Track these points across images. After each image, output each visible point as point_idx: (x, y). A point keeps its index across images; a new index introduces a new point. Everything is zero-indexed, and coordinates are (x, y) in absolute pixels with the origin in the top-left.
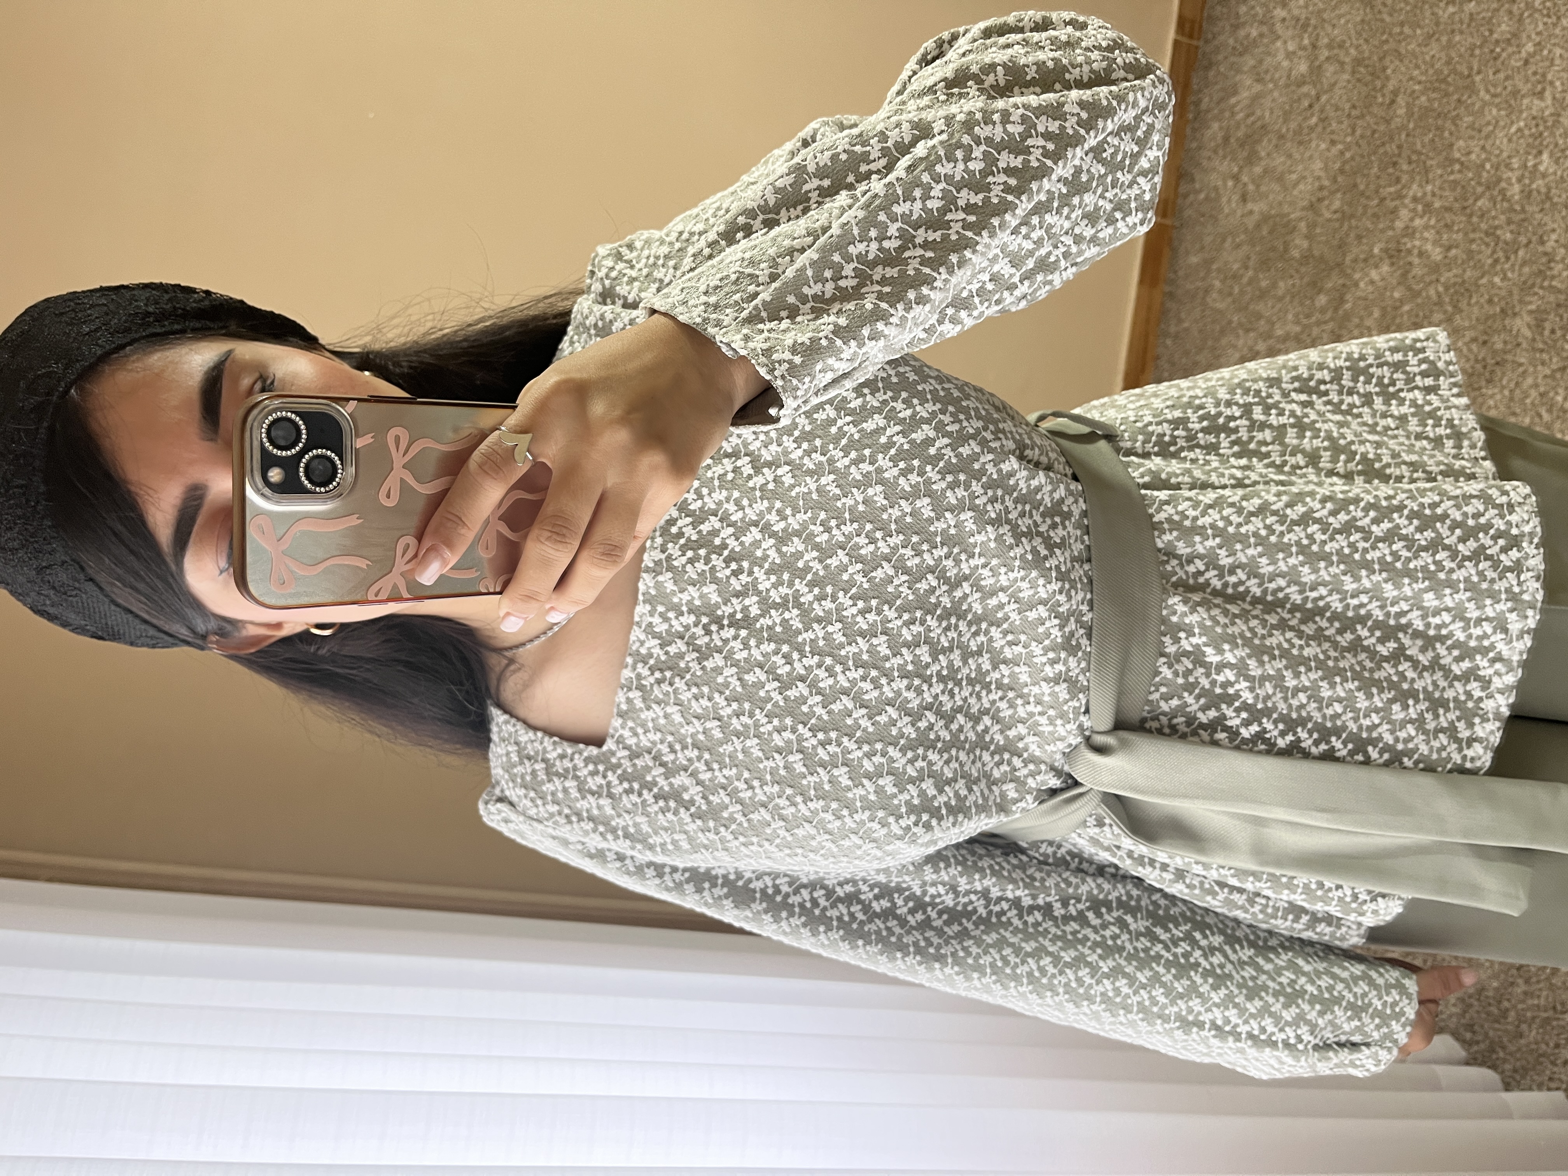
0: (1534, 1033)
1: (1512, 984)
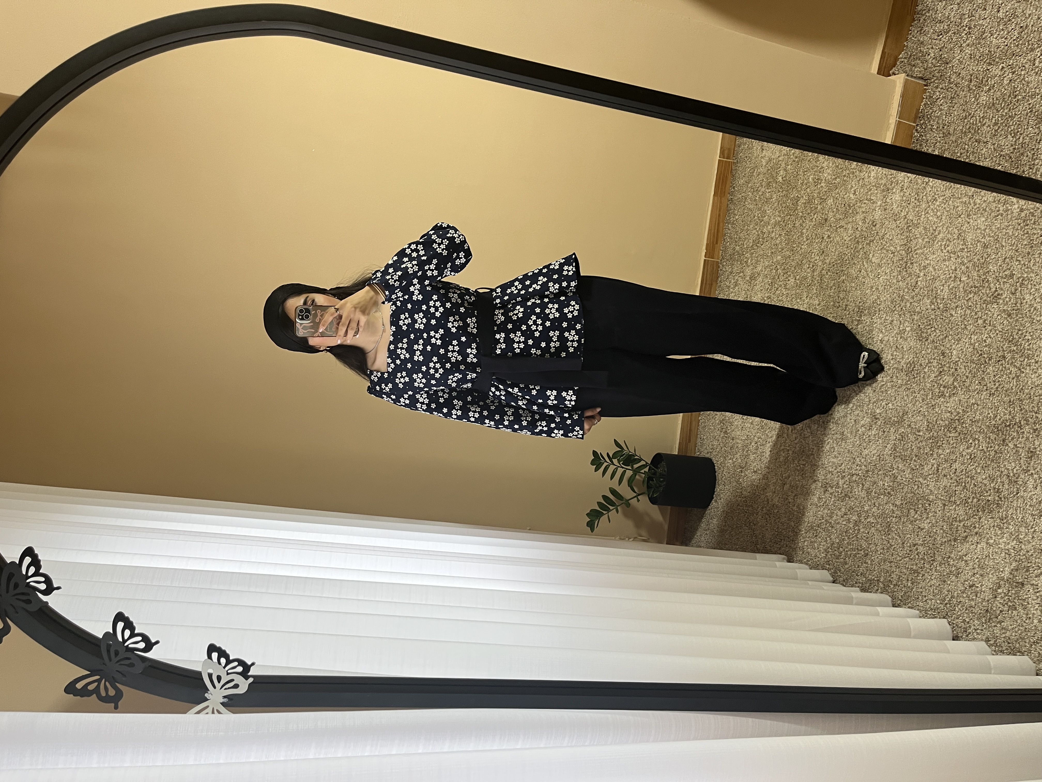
0: (850, 562)
1: (843, 540)
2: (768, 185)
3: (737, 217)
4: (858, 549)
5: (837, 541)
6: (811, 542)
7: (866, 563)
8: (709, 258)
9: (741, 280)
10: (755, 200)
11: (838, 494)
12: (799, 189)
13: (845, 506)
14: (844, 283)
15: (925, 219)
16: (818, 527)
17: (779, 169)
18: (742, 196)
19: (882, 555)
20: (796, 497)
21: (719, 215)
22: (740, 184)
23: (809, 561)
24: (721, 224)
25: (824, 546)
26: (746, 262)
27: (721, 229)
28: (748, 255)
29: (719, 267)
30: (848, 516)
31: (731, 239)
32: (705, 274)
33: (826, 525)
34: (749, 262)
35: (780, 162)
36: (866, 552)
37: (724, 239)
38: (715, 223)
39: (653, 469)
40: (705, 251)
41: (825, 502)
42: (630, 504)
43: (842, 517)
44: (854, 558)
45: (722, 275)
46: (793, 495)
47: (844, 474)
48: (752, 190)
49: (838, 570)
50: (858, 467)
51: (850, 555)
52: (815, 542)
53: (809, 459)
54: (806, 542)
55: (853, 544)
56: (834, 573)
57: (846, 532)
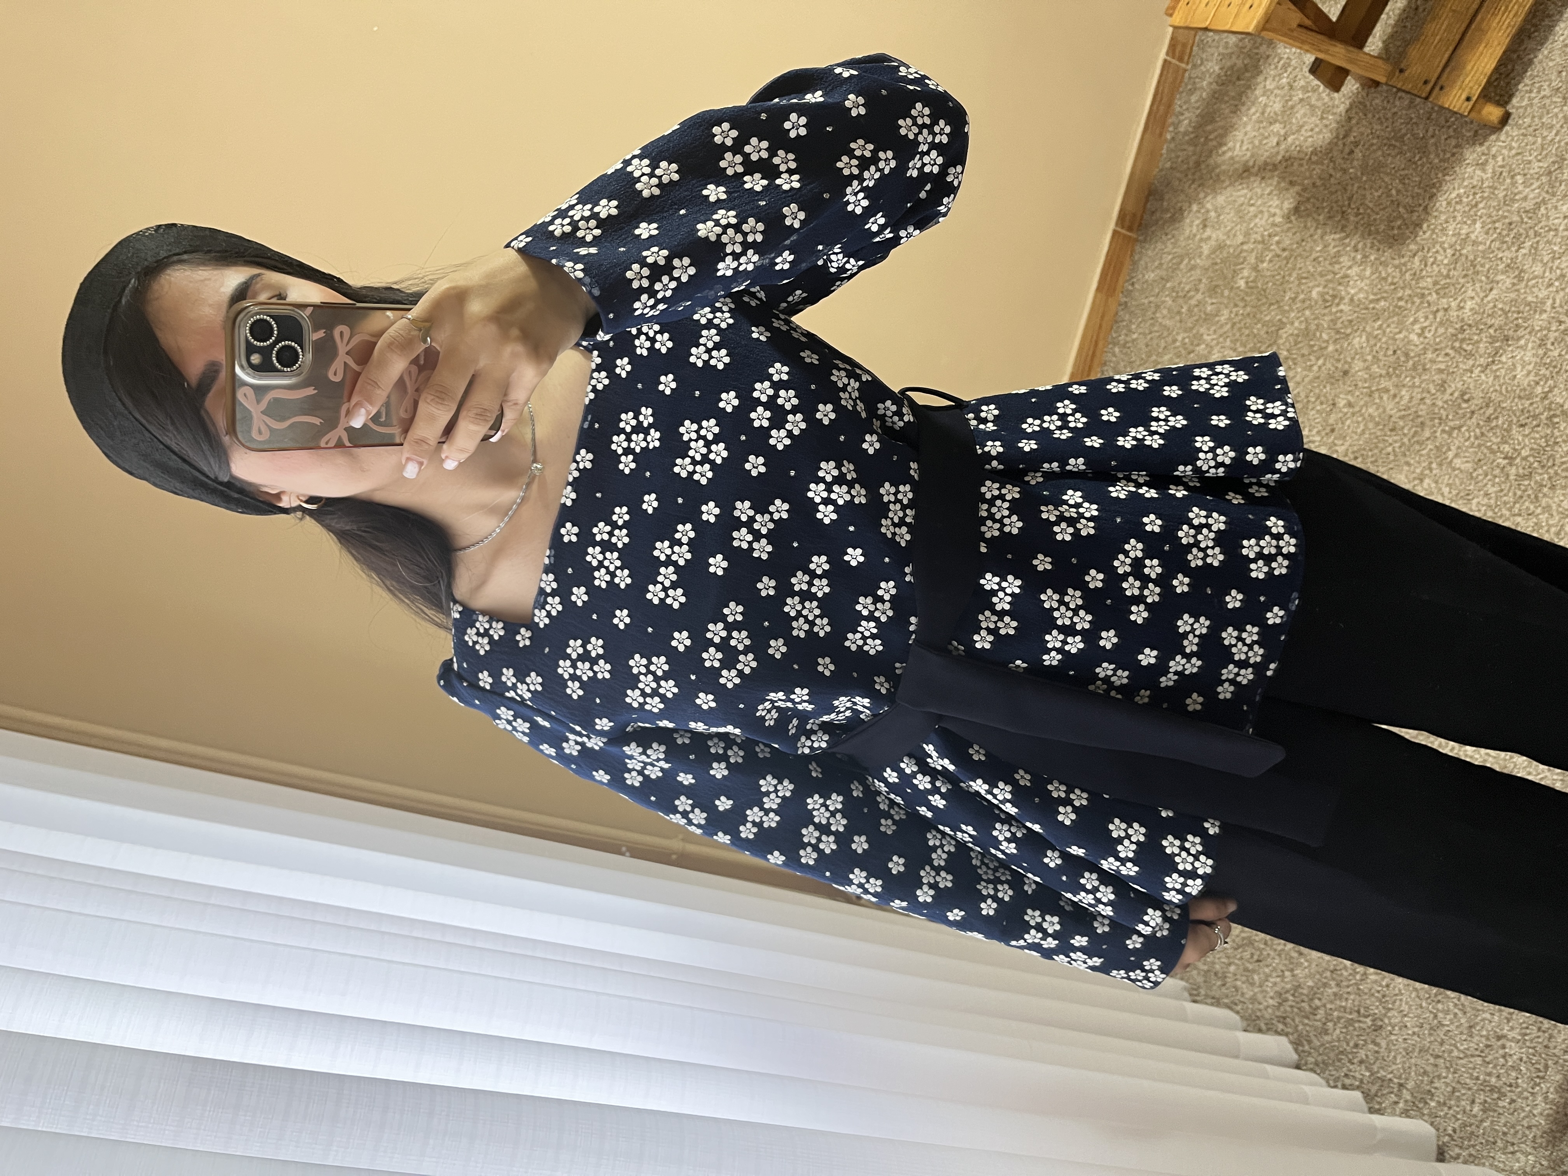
4: (1358, 1012)
5: (1310, 983)
17: (1241, 267)
18: (1150, 302)
19: (1415, 1038)
21: (1100, 326)
23: (1236, 1004)
25: (1275, 984)
36: (1380, 1023)
44: (1345, 1027)
48: (1174, 294)
49: (1308, 1041)
51: (1339, 1019)
52: (1253, 971)
54: (1232, 968)
56: (1302, 1049)
57: (1332, 972)
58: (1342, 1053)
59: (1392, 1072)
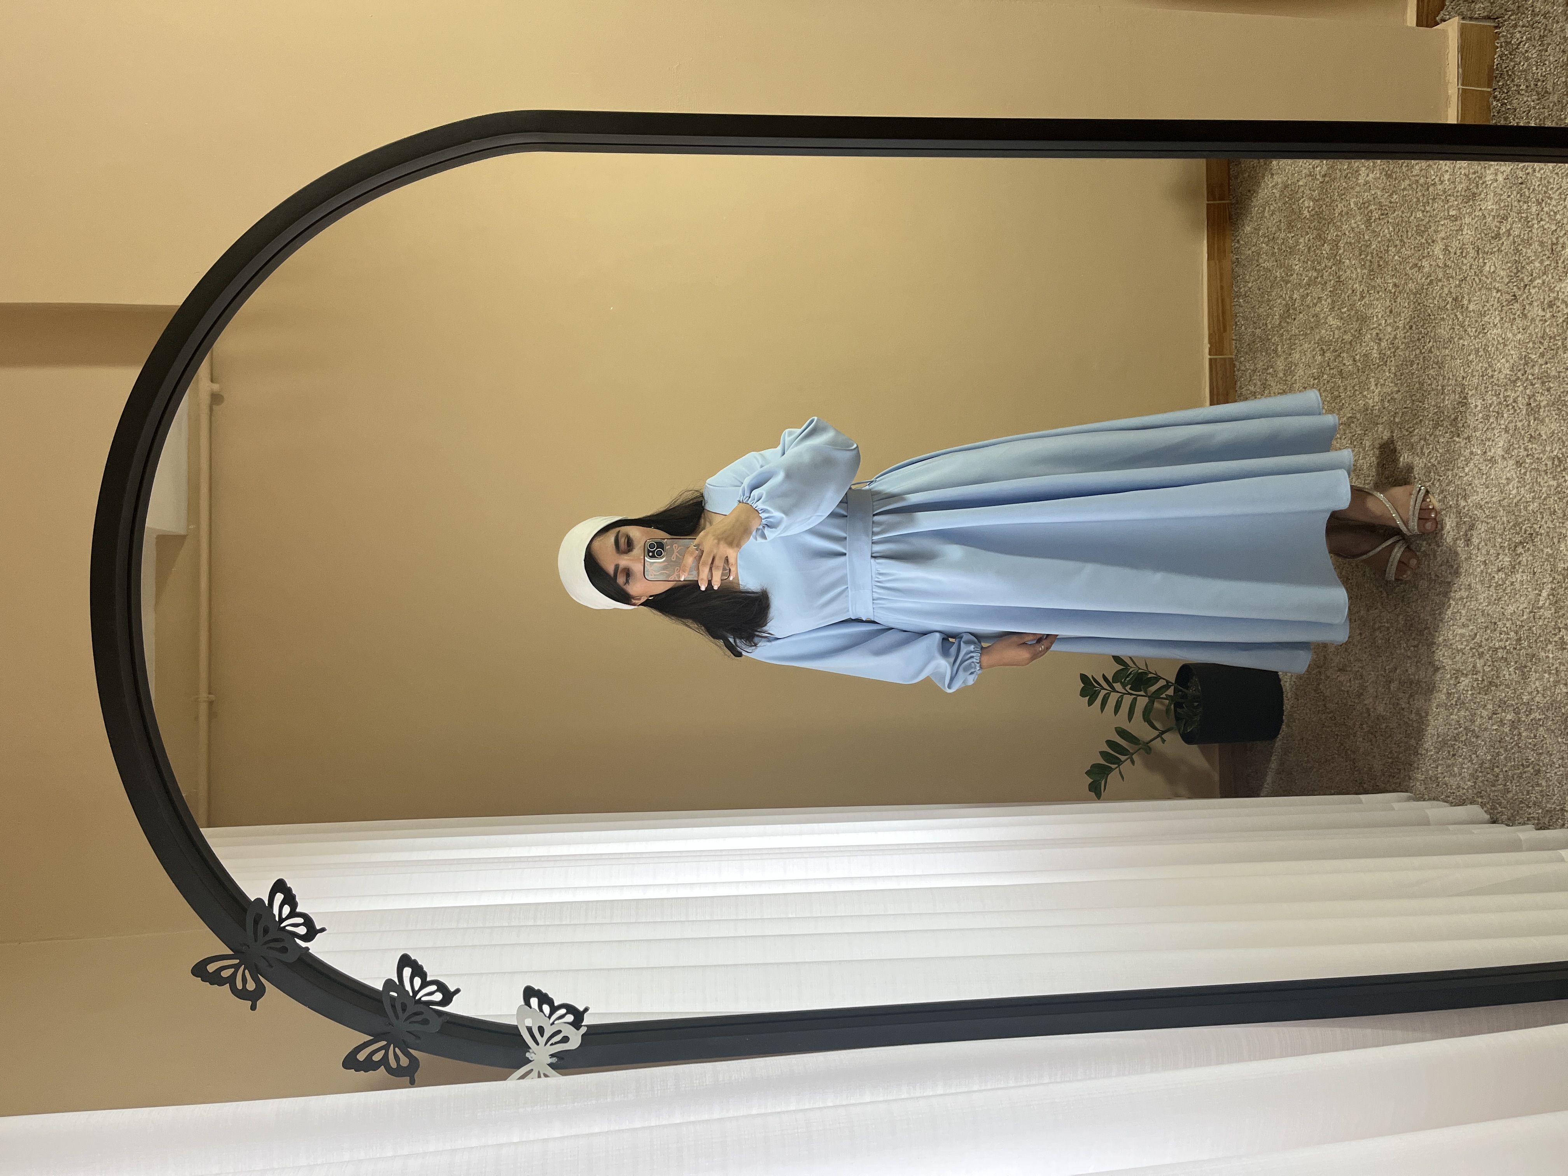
2: (1290, 226)
3: (1250, 285)
4: (1522, 765)
5: (1489, 758)
6: (1448, 766)
7: (1538, 785)
8: (1216, 355)
9: (1271, 378)
10: (1273, 254)
11: (1478, 684)
12: (1339, 224)
13: (1492, 700)
14: (1432, 352)
15: (1539, 230)
16: (1456, 740)
17: (1302, 200)
18: (1253, 252)
19: (1562, 769)
20: (1412, 699)
21: (1222, 288)
22: (1246, 234)
23: (1449, 797)
24: (1227, 300)
25: (1468, 768)
26: (1275, 351)
27: (1228, 307)
28: (1276, 339)
29: (1234, 366)
30: (1498, 715)
31: (1247, 320)
32: (1214, 379)
33: (1467, 735)
34: (1279, 349)
35: (1302, 189)
36: (1537, 767)
37: (1236, 323)
38: (1218, 300)
39: (1181, 691)
40: (1209, 346)
41: (1459, 698)
42: (1150, 749)
43: (1491, 718)
44: (1518, 781)
45: (1241, 377)
46: (1407, 696)
47: (1481, 650)
48: (1266, 239)
49: (1497, 804)
50: (1502, 636)
51: (1513, 777)
52: (1453, 764)
53: (1423, 635)
54: (1440, 768)
55: (1514, 759)
56: (1491, 809)
57: (1500, 742)
58: (1521, 802)
59: (1553, 804)
